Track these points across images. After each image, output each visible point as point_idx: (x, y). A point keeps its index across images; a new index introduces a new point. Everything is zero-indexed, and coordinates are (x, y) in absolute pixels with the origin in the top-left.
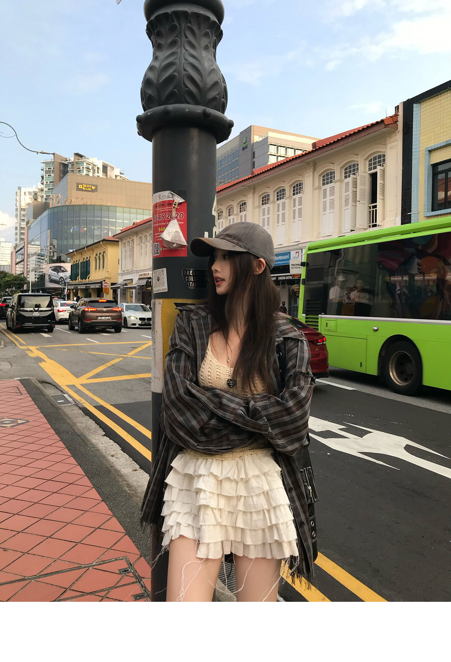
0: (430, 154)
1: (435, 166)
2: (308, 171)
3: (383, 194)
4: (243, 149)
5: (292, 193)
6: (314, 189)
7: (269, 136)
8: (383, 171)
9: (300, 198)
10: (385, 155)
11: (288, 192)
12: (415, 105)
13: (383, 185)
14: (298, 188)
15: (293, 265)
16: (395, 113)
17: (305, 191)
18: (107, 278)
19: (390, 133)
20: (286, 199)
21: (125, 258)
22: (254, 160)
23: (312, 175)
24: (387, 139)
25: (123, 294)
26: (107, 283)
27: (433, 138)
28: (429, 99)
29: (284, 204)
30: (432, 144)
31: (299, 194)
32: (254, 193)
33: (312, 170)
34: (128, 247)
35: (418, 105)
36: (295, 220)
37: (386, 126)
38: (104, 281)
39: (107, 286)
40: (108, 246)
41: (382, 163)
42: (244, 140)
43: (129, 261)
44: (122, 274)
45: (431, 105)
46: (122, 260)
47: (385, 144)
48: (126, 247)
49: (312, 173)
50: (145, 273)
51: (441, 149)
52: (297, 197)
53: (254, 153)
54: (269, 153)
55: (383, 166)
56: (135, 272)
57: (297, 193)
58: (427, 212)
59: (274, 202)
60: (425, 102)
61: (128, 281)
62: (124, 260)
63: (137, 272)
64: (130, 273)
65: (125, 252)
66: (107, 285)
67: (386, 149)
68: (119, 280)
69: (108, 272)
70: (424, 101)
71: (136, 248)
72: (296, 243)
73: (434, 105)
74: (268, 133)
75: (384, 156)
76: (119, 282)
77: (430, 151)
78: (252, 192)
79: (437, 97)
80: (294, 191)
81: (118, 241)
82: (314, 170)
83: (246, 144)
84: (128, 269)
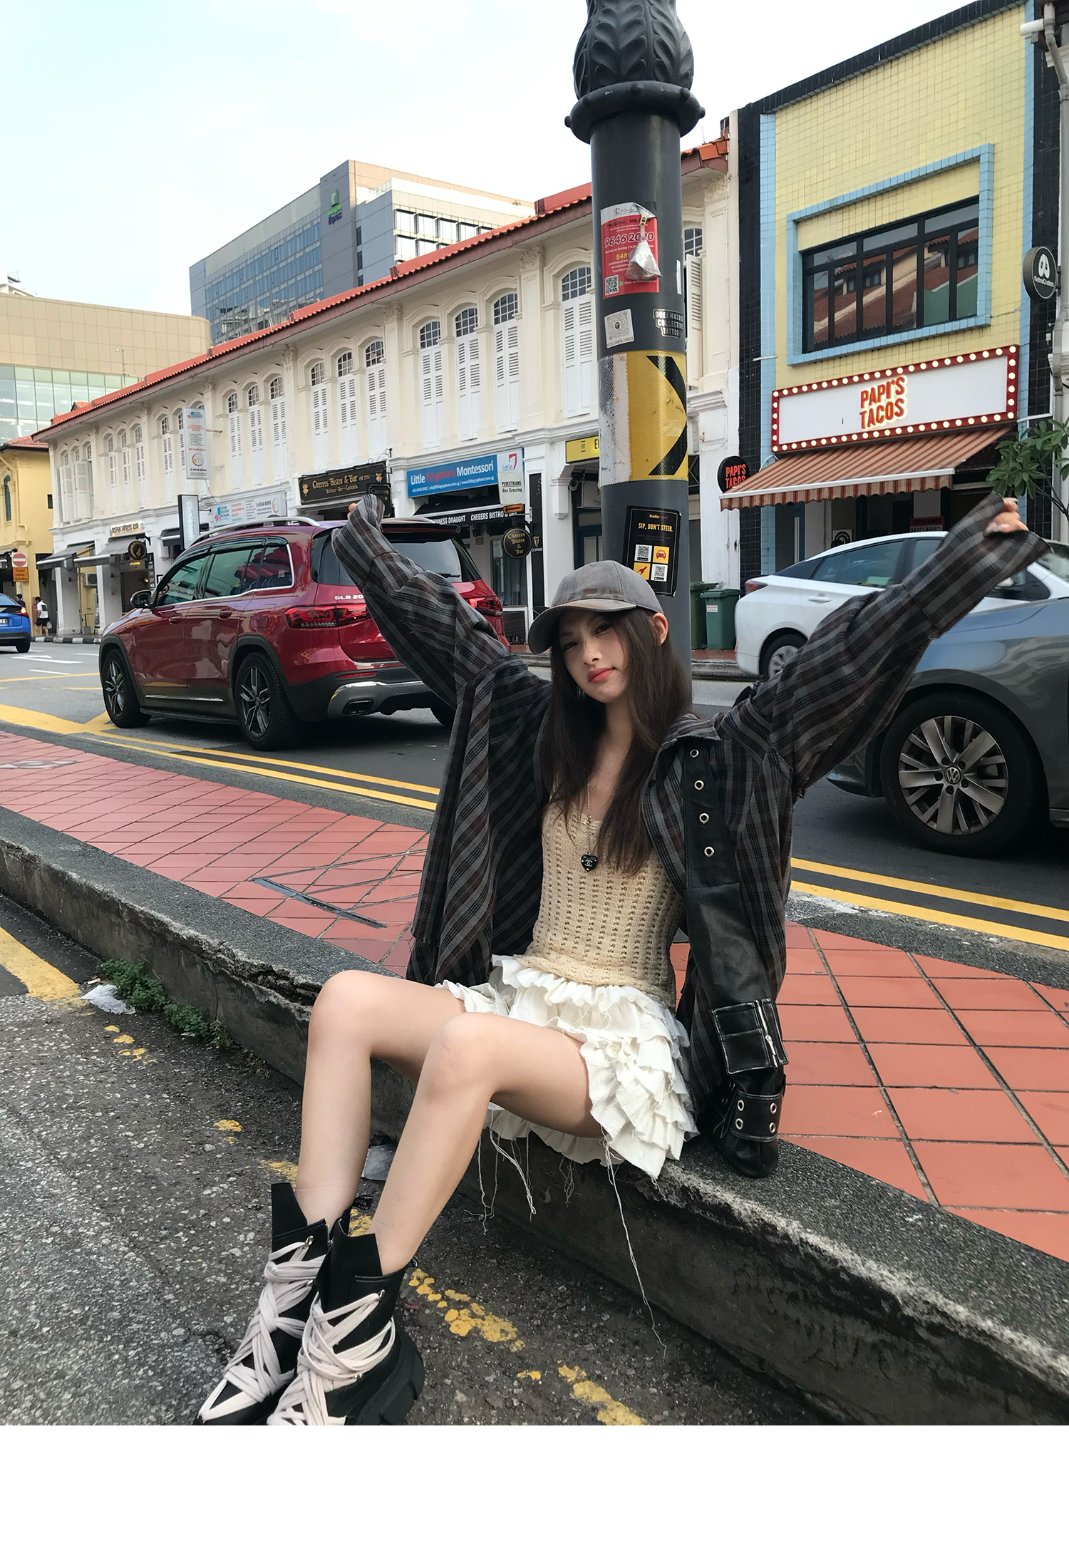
0: (797, 229)
1: (807, 255)
2: (528, 267)
3: (700, 318)
4: (332, 220)
5: (493, 318)
6: (546, 309)
7: (393, 188)
8: (699, 267)
9: (513, 330)
10: (701, 230)
11: (484, 315)
12: (763, 118)
13: (699, 297)
14: (505, 307)
15: (506, 484)
16: (722, 135)
17: (523, 312)
18: (22, 543)
19: (711, 181)
20: (478, 333)
21: (70, 491)
22: (359, 248)
23: (538, 278)
24: (706, 194)
25: (70, 580)
26: (22, 556)
27: (802, 192)
28: (793, 104)
29: (474, 344)
30: (803, 207)
31: (508, 321)
32: (400, 319)
33: (537, 264)
34: (76, 463)
35: (770, 118)
36: (502, 381)
37: (705, 163)
38: (15, 550)
39: (24, 563)
40: (18, 463)
41: (694, 249)
42: (333, 197)
43: (80, 497)
44: (65, 530)
45: (797, 120)
46: (60, 495)
47: (701, 205)
48: (70, 461)
49: (538, 272)
50: (127, 524)
51: (820, 219)
52: (505, 326)
53: (358, 232)
54: (396, 232)
55: (697, 255)
56: (100, 522)
57: (504, 319)
58: (794, 354)
59: (450, 340)
60: (784, 112)
61: (79, 547)
62: (67, 494)
63: (105, 522)
64: (86, 526)
65: (69, 476)
66: (23, 560)
67: (703, 215)
68: (55, 545)
69: (23, 527)
70: (781, 110)
71: (98, 465)
72: (509, 435)
73: (802, 119)
74: (390, 181)
75: (699, 232)
76: (56, 552)
77: (797, 222)
78: (395, 317)
79: (808, 101)
80: (497, 313)
81: (47, 450)
82: (543, 264)
83: (339, 207)
84: (80, 517)
